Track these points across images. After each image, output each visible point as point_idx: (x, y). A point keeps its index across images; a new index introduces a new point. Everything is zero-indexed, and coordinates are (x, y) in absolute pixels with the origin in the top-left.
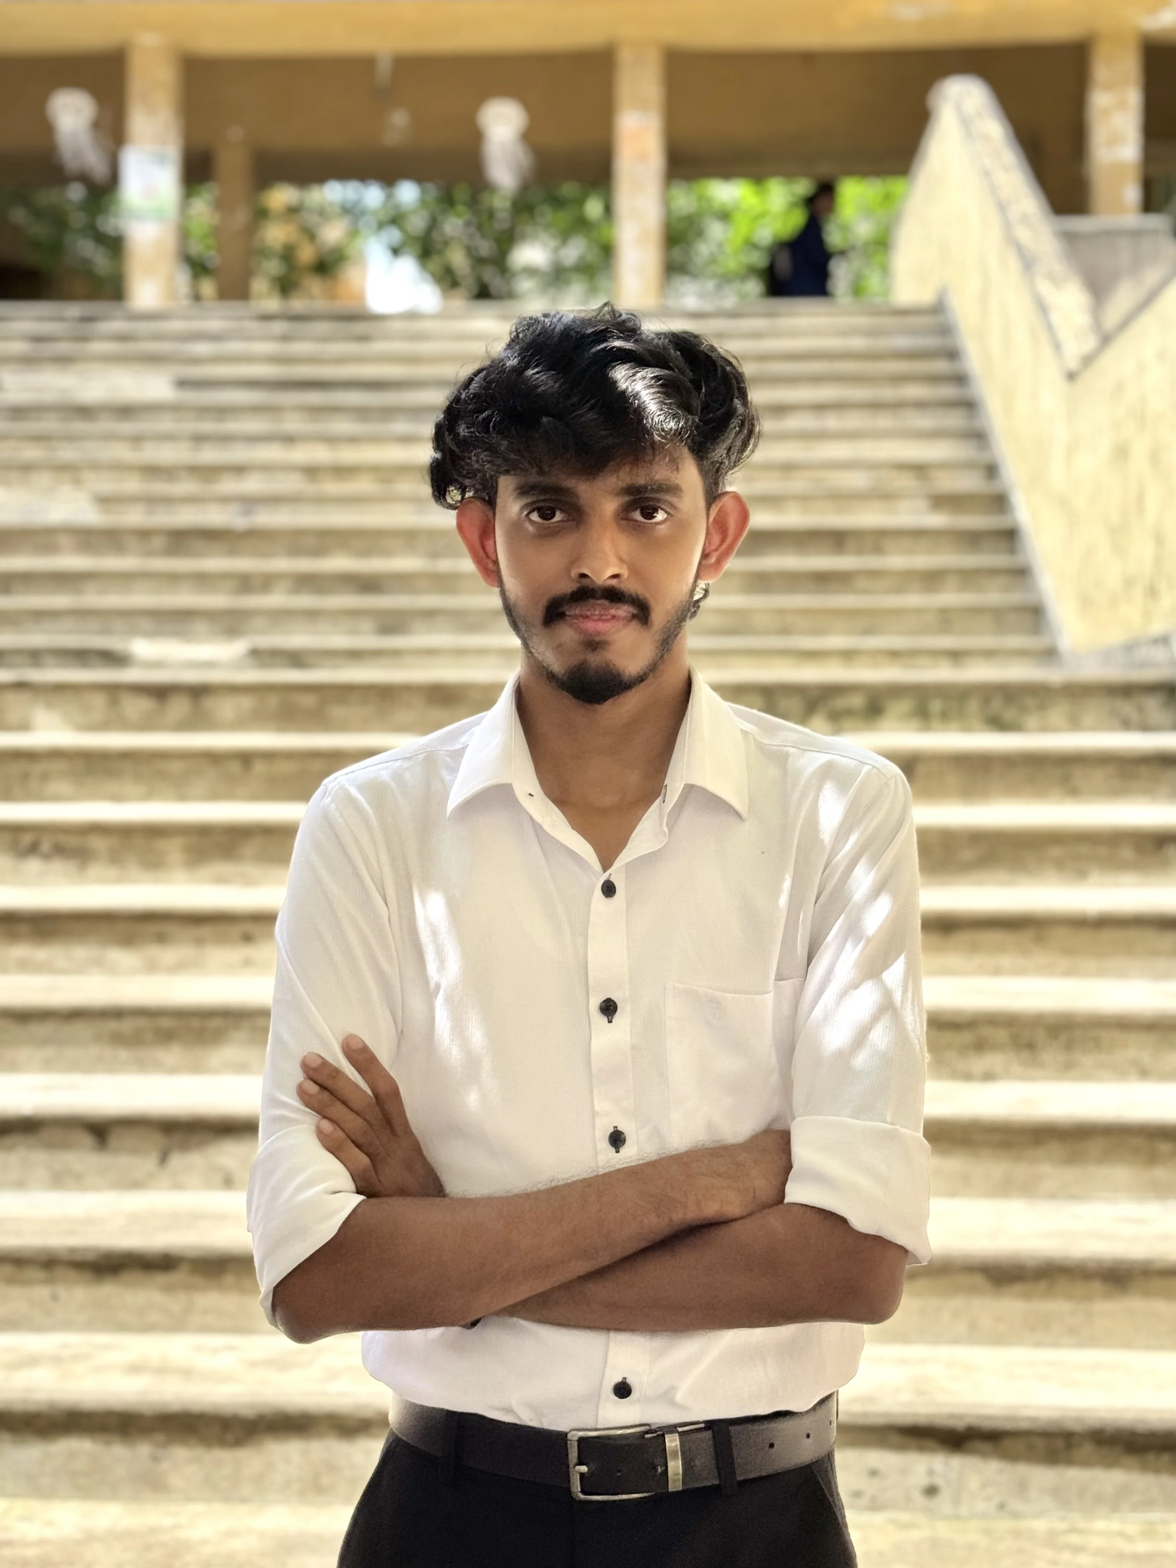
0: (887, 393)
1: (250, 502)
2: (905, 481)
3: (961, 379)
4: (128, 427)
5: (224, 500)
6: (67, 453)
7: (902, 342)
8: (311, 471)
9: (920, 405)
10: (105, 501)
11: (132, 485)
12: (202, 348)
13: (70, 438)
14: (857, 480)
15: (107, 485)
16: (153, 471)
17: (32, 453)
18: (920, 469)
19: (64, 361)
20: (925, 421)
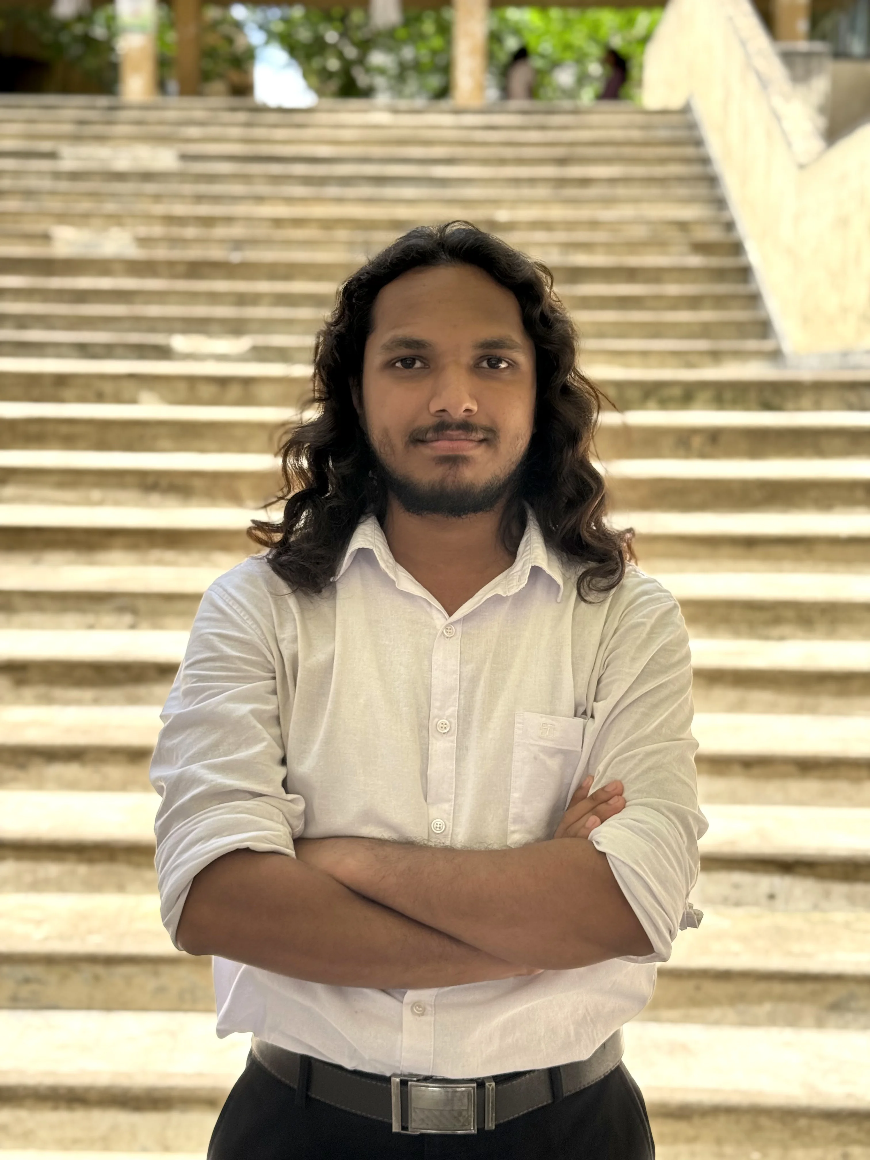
0: (659, 171)
2: (673, 234)
3: (706, 161)
5: (222, 241)
10: (143, 242)
11: (157, 230)
13: (114, 196)
14: (640, 232)
15: (143, 231)
16: (170, 220)
17: (86, 205)
18: (683, 226)
20: (683, 191)
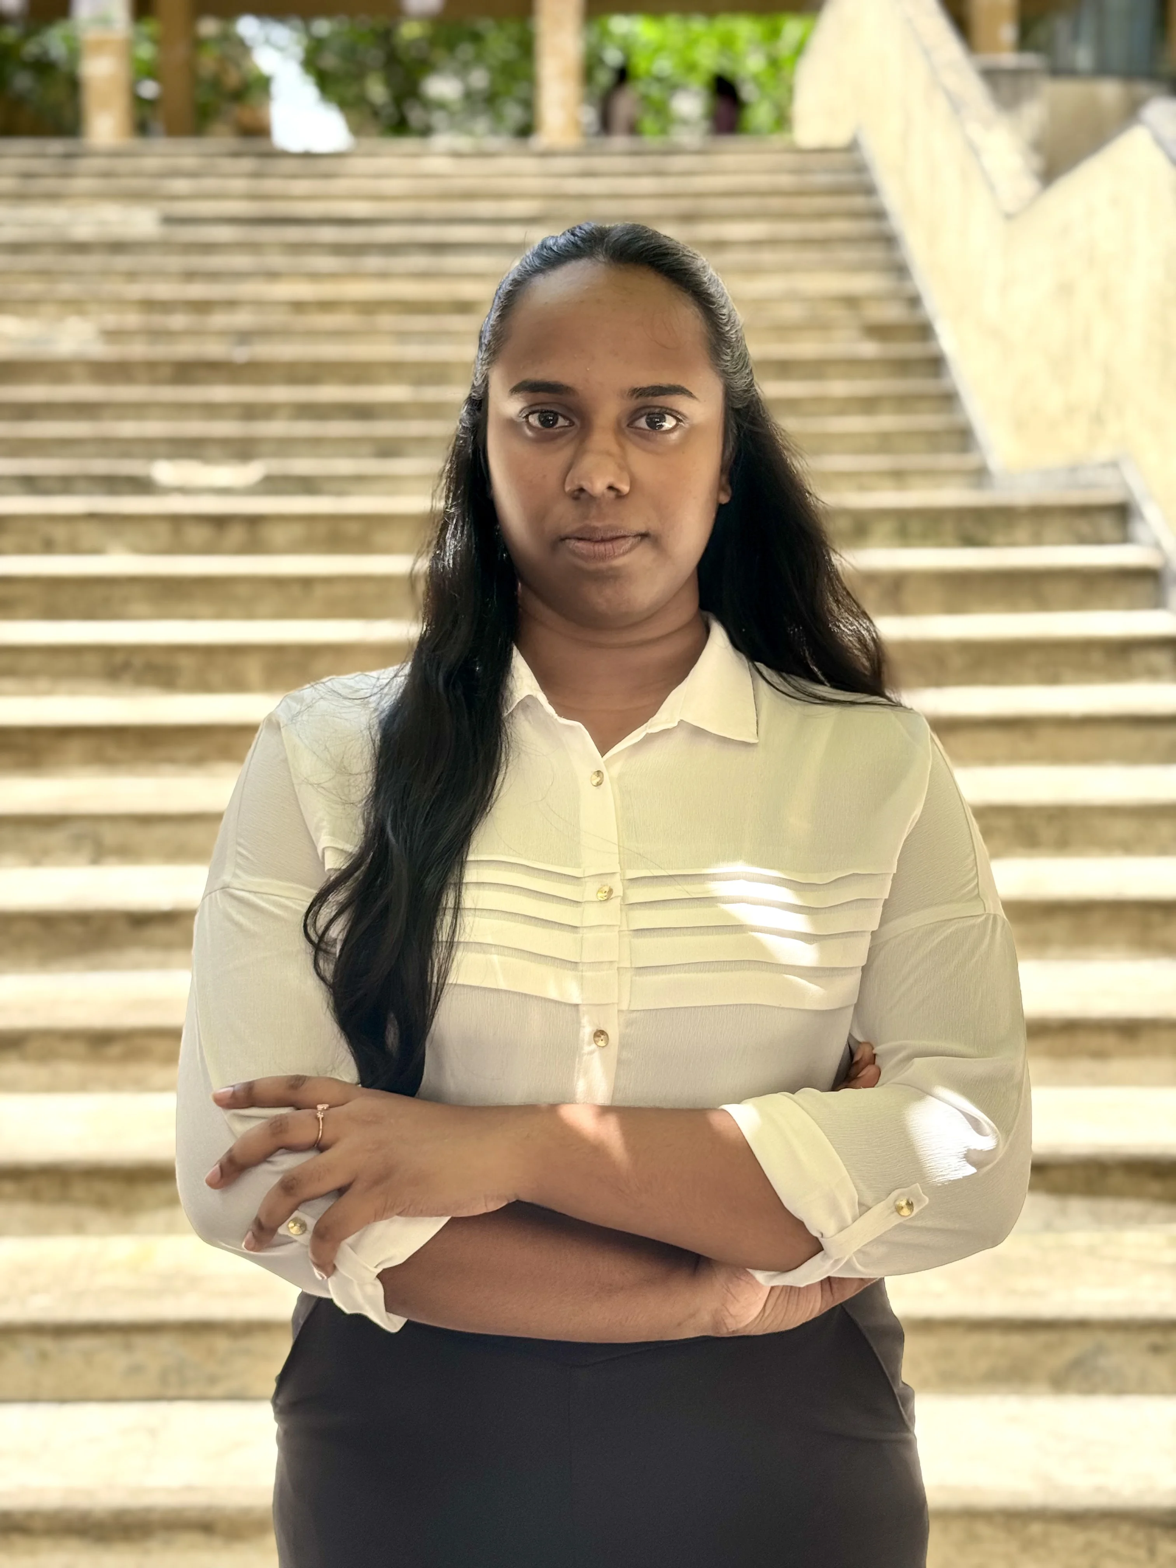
0: (816, 229)
1: (244, 336)
2: (838, 313)
3: (879, 214)
4: (123, 262)
5: (222, 334)
6: (67, 289)
8: (299, 306)
10: (112, 335)
11: (133, 319)
13: (70, 273)
17: (33, 287)
18: (851, 302)
19: (53, 197)
20: (851, 255)
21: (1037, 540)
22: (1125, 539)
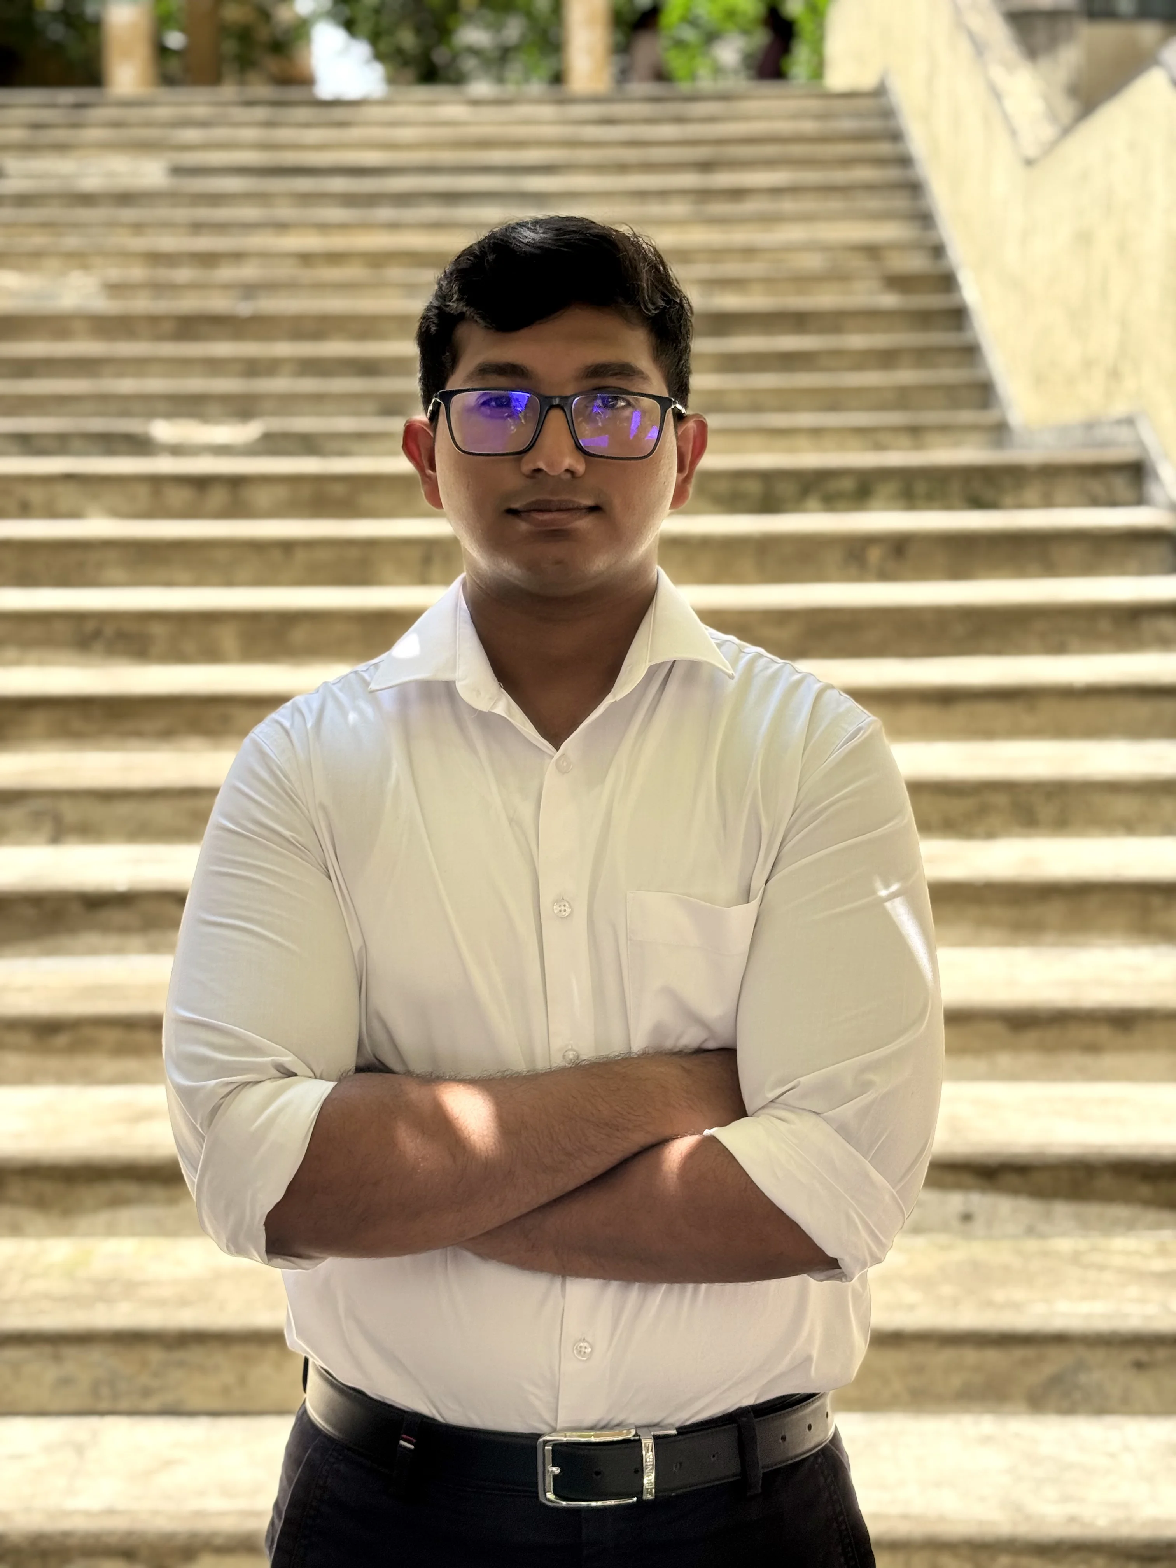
0: (839, 176)
1: (249, 290)
2: (858, 263)
3: (905, 161)
4: (129, 214)
5: (227, 287)
7: (848, 125)
9: (871, 188)
10: (115, 289)
11: (137, 273)
12: (191, 135)
13: (75, 226)
14: (813, 262)
15: (115, 273)
16: (156, 258)
18: (872, 251)
19: (62, 148)
20: (874, 203)
21: (1048, 502)
22: (1140, 500)
